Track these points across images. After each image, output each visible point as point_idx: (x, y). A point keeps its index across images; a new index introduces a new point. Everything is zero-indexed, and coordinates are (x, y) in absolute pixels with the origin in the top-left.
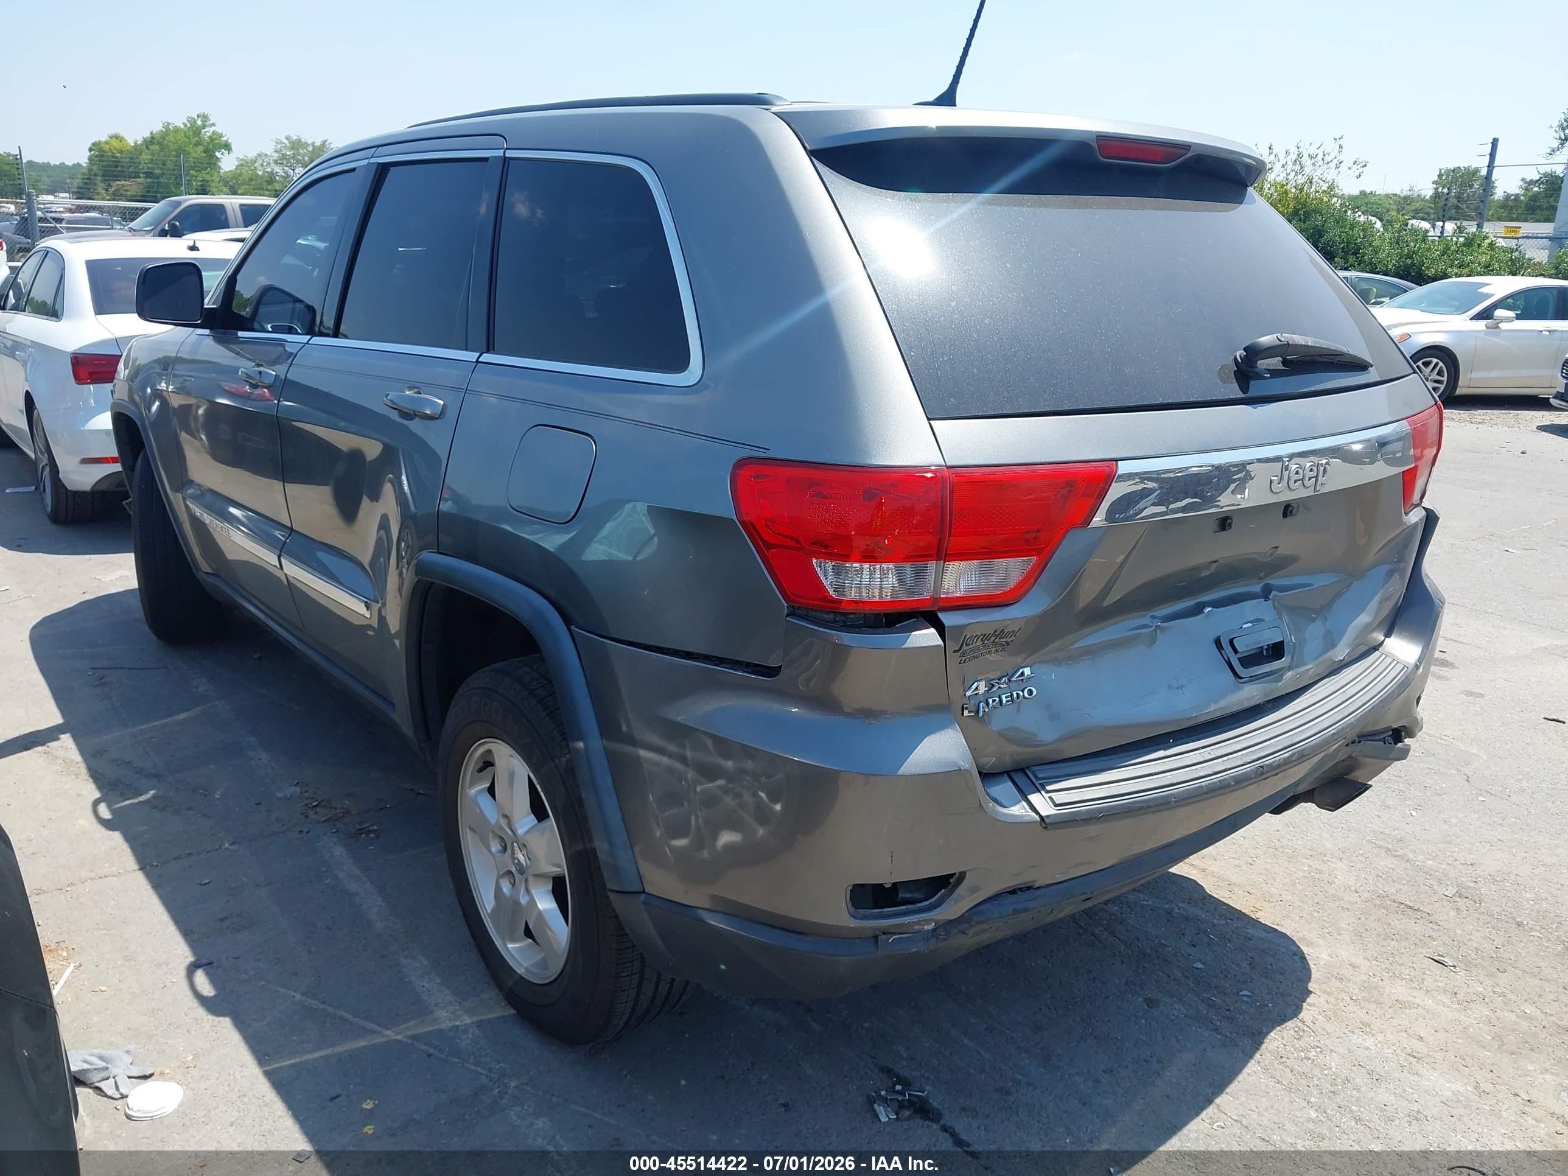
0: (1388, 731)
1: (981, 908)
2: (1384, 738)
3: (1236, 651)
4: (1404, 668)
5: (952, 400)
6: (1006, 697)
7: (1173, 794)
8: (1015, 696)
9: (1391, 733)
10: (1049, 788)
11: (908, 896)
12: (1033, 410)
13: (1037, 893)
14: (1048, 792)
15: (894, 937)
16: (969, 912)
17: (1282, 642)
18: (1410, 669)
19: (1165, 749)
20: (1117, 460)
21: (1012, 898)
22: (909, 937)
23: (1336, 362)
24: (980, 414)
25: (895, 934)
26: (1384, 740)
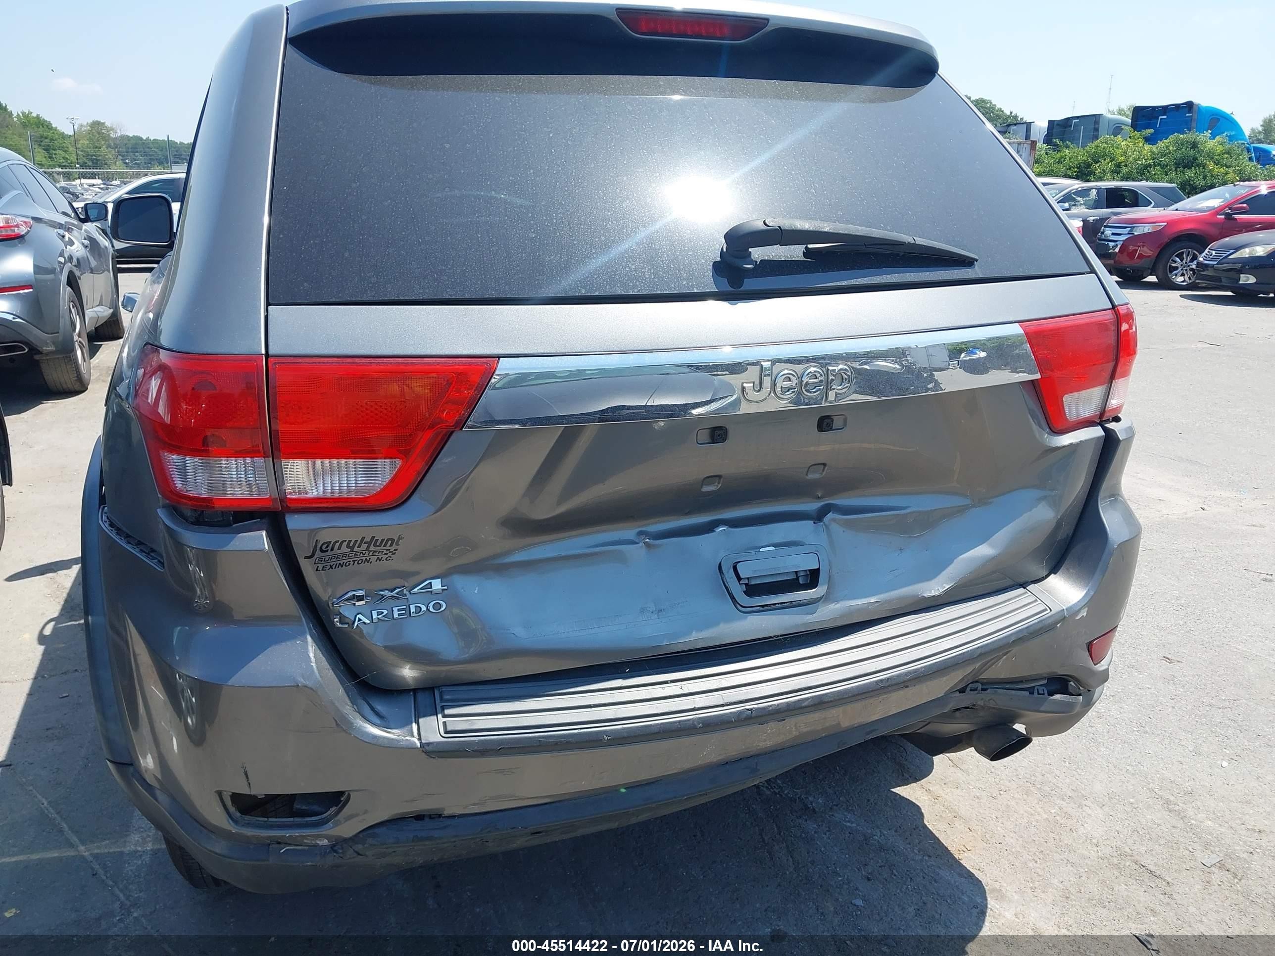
0: (1042, 679)
1: (377, 830)
2: (1033, 687)
3: (739, 578)
4: (1046, 610)
5: (305, 284)
6: (399, 610)
7: (605, 731)
8: (413, 609)
9: (1045, 682)
10: (447, 712)
11: (304, 807)
12: (401, 298)
13: (449, 822)
14: (444, 716)
15: (287, 848)
16: (365, 833)
17: (818, 570)
18: (1052, 613)
19: (625, 678)
20: (499, 357)
21: (418, 825)
22: (304, 850)
23: (901, 254)
24: (334, 299)
25: (290, 845)
26: (1031, 691)
